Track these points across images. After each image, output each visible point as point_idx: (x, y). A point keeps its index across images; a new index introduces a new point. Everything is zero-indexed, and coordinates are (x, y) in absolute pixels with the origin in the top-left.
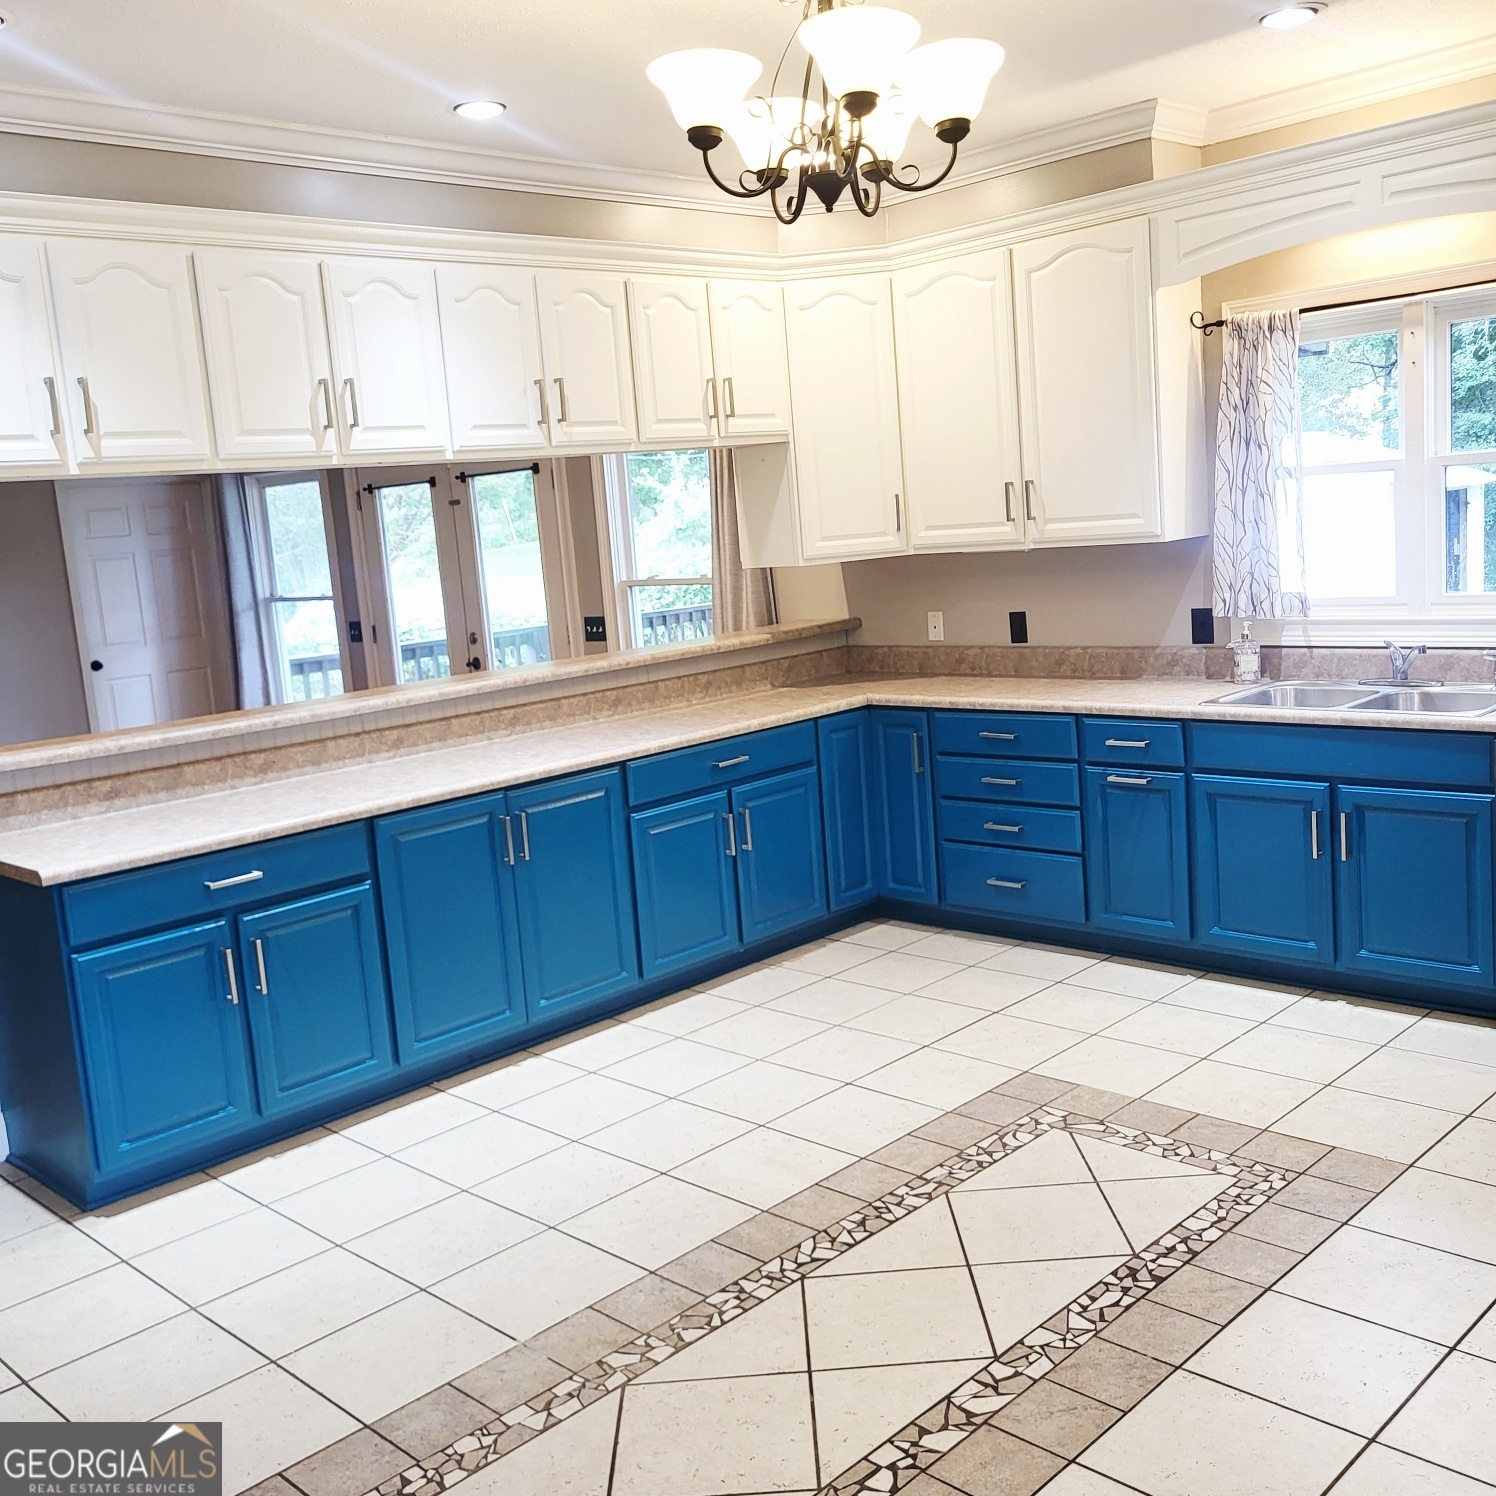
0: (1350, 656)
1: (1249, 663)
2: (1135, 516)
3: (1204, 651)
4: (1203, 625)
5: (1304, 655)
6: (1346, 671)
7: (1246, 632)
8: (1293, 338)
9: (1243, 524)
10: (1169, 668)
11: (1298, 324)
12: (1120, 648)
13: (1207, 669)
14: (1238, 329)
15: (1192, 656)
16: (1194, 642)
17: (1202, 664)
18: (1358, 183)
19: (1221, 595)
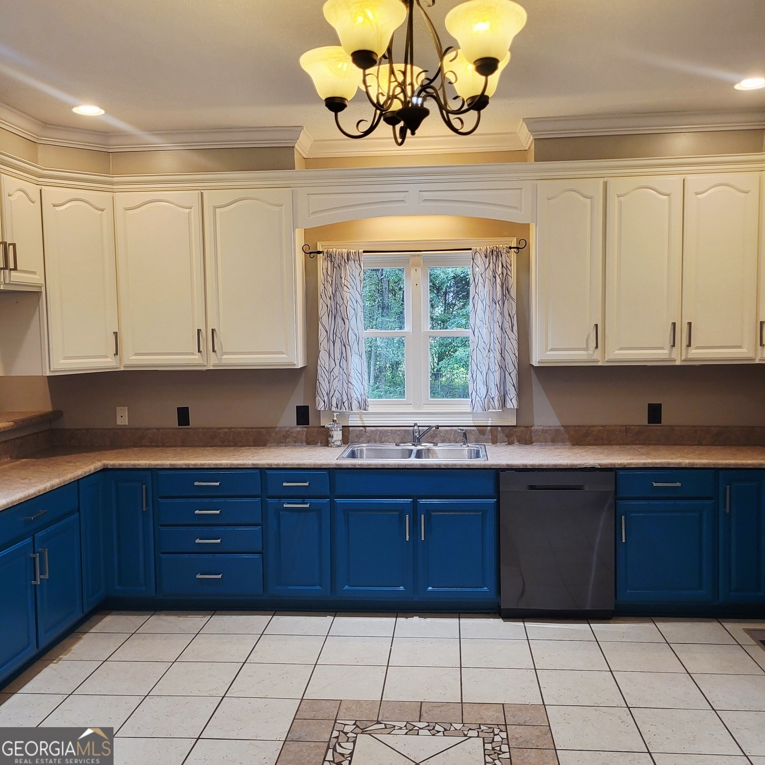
0: (386, 431)
1: (337, 435)
2: (282, 353)
3: (305, 429)
4: (303, 414)
5: (362, 430)
6: (384, 439)
7: (335, 419)
8: (360, 265)
9: (334, 361)
10: (284, 439)
11: (362, 259)
12: (253, 428)
13: (307, 439)
14: (330, 256)
15: (299, 432)
16: (297, 425)
17: (304, 436)
18: (407, 192)
19: (323, 398)
